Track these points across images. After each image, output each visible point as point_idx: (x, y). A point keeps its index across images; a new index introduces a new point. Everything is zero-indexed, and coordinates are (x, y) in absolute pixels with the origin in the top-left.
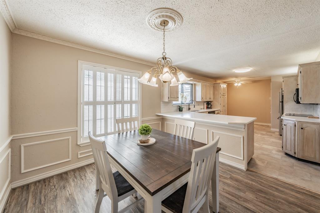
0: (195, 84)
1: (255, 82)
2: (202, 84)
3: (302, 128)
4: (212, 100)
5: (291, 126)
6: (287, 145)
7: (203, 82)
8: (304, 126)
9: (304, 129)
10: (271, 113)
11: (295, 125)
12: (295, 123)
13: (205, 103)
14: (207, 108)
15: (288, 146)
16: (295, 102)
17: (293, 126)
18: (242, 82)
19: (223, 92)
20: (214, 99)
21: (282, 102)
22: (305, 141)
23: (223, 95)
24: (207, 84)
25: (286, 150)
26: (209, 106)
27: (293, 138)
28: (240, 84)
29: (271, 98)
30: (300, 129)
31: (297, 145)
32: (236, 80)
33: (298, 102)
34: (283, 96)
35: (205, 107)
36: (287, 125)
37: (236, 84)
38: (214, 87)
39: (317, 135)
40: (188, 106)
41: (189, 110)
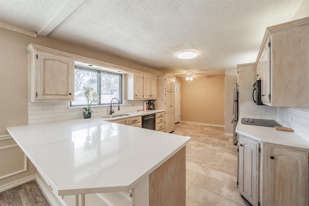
0: (126, 75)
1: (209, 76)
2: (134, 74)
3: (272, 158)
4: (154, 98)
5: (252, 150)
6: (245, 183)
7: (136, 72)
8: (276, 153)
9: (277, 159)
10: (225, 113)
11: (260, 149)
12: (259, 144)
13: (145, 103)
14: (149, 109)
15: (248, 186)
16: (255, 101)
17: (255, 150)
18: (194, 76)
19: (170, 88)
20: (157, 96)
21: (237, 101)
22: (277, 183)
23: (170, 91)
24: (145, 75)
25: (243, 191)
26: (152, 107)
27: (255, 173)
28: (191, 79)
29: (225, 96)
30: (269, 158)
31: (264, 190)
32: (187, 73)
33: (259, 102)
34: (238, 93)
35: (145, 108)
36: (245, 146)
37: (187, 79)
38: (157, 80)
39: (301, 173)
40: (110, 108)
41: (111, 114)
